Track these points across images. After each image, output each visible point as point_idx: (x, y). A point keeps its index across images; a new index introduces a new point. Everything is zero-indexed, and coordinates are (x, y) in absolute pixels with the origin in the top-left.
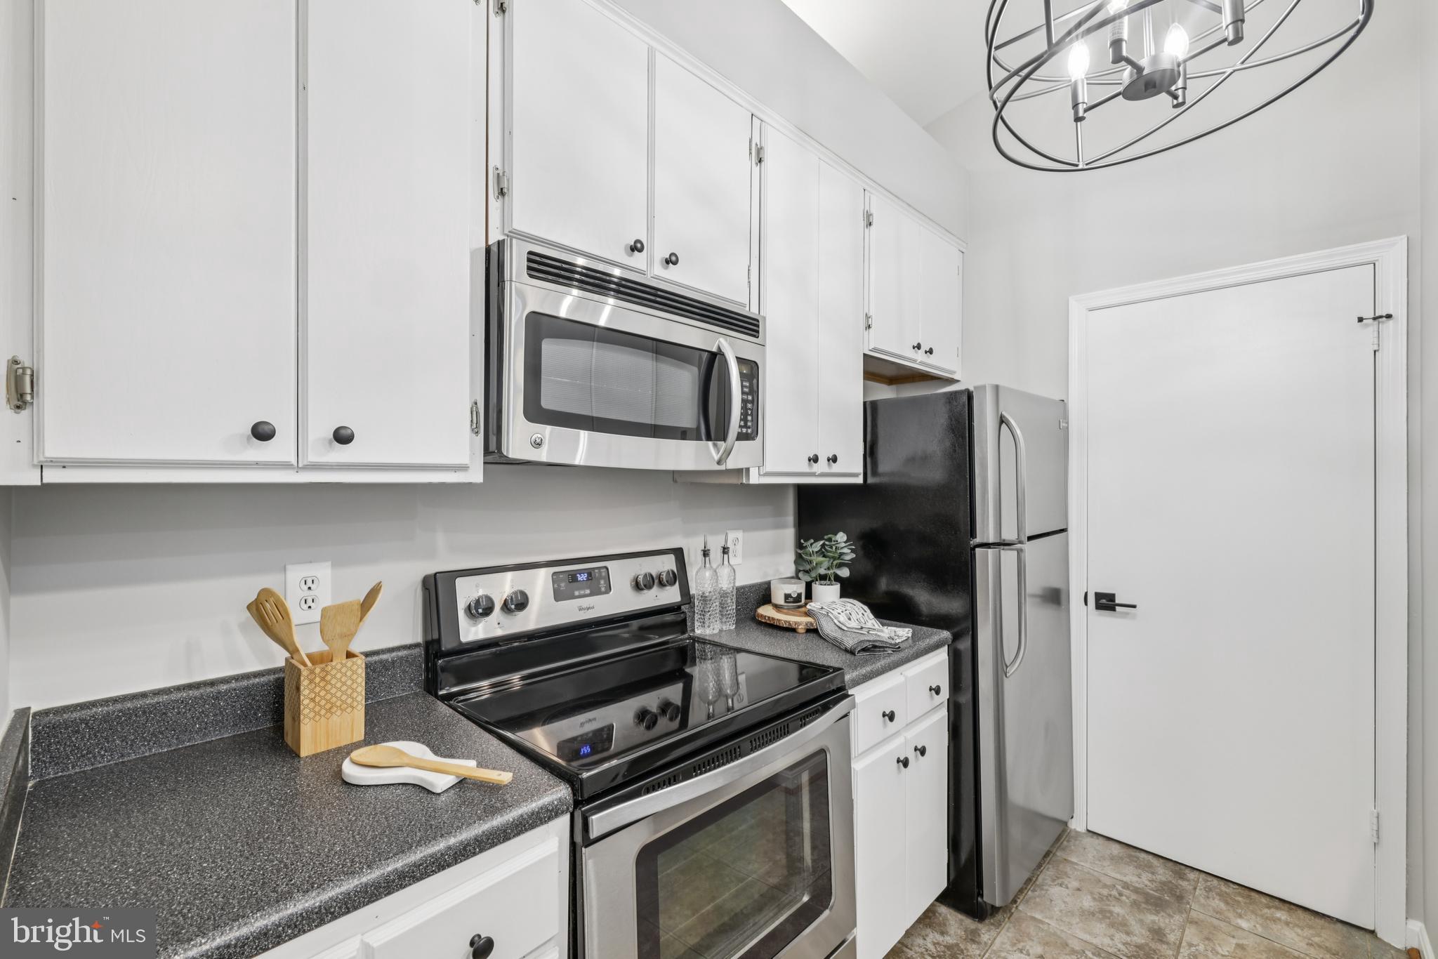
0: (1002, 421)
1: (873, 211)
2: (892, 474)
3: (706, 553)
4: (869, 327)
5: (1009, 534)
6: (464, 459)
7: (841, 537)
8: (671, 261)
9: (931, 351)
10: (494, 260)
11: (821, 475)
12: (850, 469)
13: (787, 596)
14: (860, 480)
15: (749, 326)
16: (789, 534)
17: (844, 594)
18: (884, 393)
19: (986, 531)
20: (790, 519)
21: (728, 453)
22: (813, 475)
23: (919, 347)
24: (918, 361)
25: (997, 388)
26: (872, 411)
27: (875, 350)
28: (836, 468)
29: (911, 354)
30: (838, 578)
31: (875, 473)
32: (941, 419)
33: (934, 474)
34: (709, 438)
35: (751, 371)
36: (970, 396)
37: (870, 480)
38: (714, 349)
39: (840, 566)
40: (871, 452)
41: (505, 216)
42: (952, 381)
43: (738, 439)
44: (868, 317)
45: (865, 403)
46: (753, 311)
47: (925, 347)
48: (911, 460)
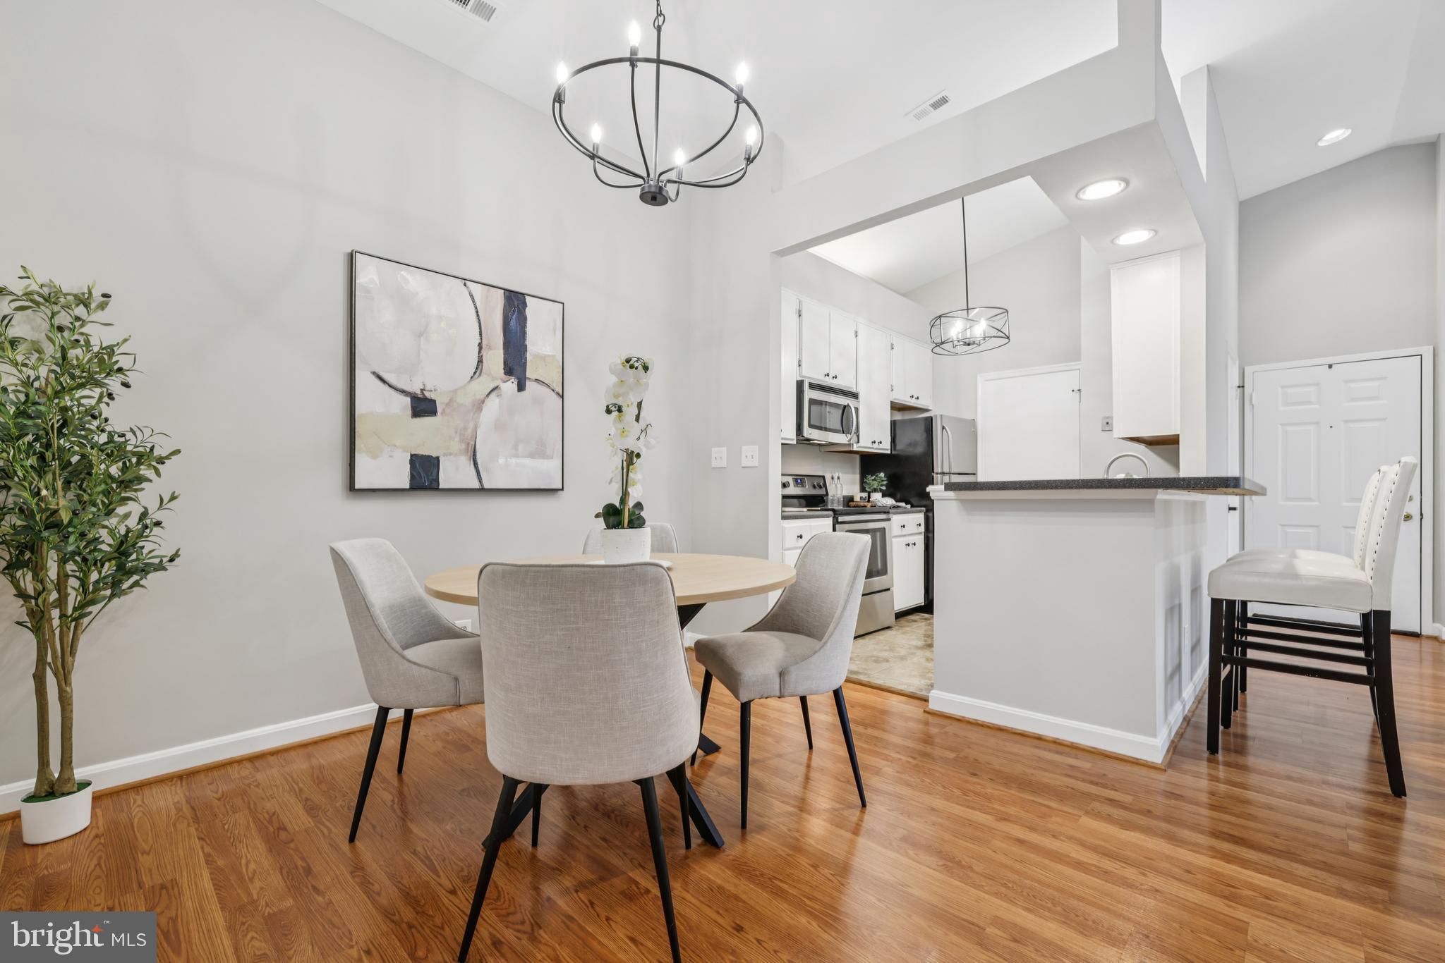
0: (943, 428)
1: (894, 343)
2: (902, 450)
3: (832, 478)
4: (892, 390)
5: (946, 470)
7: (882, 475)
9: (918, 398)
10: (800, 385)
11: (876, 449)
12: (885, 447)
13: (861, 498)
14: (889, 452)
15: (855, 396)
16: (857, 477)
17: (883, 496)
18: (898, 416)
19: (938, 468)
20: (858, 470)
22: (873, 448)
23: (913, 397)
24: (913, 403)
25: (941, 416)
26: (894, 424)
27: (895, 399)
28: (881, 446)
29: (909, 399)
30: (881, 490)
31: (895, 449)
32: (922, 427)
33: (920, 450)
34: (843, 433)
35: (857, 409)
36: (932, 418)
37: (893, 452)
38: (846, 404)
39: (882, 485)
42: (927, 410)
44: (892, 386)
46: (854, 390)
47: (915, 396)
48: (910, 445)
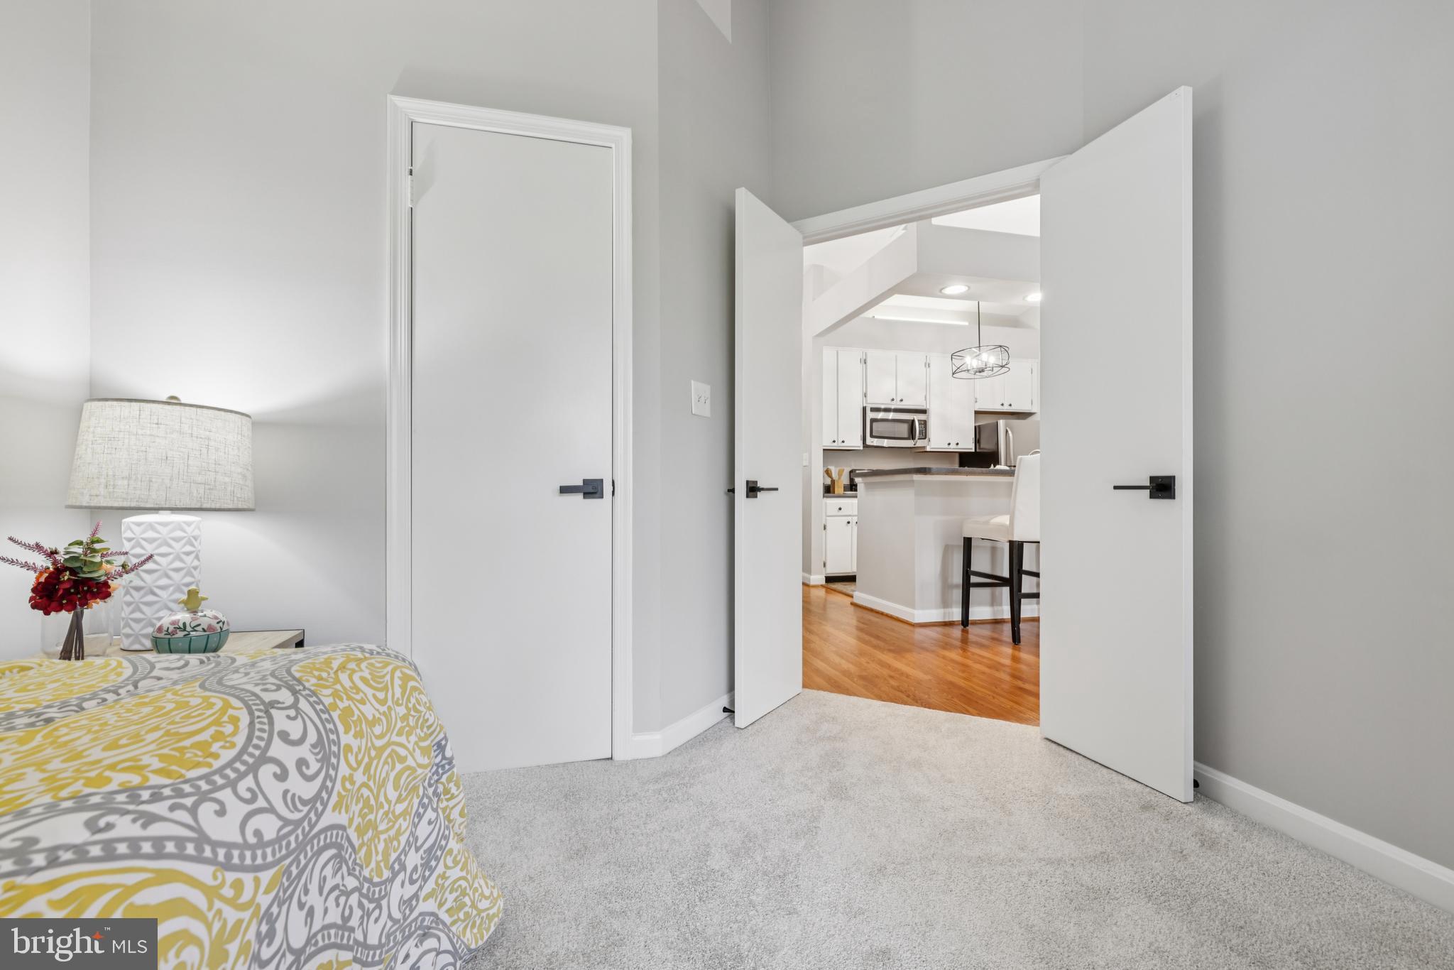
6: (859, 445)
8: (901, 400)
21: (916, 442)
40: (977, 441)
41: (866, 401)
43: (919, 439)
45: (975, 427)
